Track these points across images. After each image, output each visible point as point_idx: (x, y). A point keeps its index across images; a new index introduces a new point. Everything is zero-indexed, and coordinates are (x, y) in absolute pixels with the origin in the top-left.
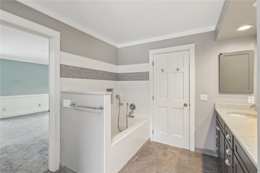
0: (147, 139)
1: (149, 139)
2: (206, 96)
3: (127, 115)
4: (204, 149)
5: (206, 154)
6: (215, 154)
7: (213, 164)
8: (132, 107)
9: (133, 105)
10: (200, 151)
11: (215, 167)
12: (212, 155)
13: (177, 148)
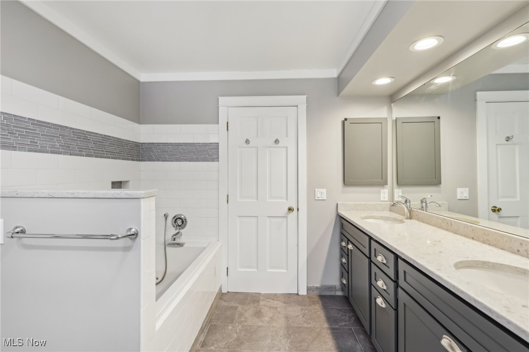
0: (217, 290)
1: (220, 289)
2: (324, 191)
3: (165, 242)
4: (322, 286)
5: (325, 294)
6: (338, 291)
7: (340, 310)
8: (179, 222)
9: (179, 217)
10: (315, 292)
11: (344, 314)
12: (334, 294)
13: (275, 295)
